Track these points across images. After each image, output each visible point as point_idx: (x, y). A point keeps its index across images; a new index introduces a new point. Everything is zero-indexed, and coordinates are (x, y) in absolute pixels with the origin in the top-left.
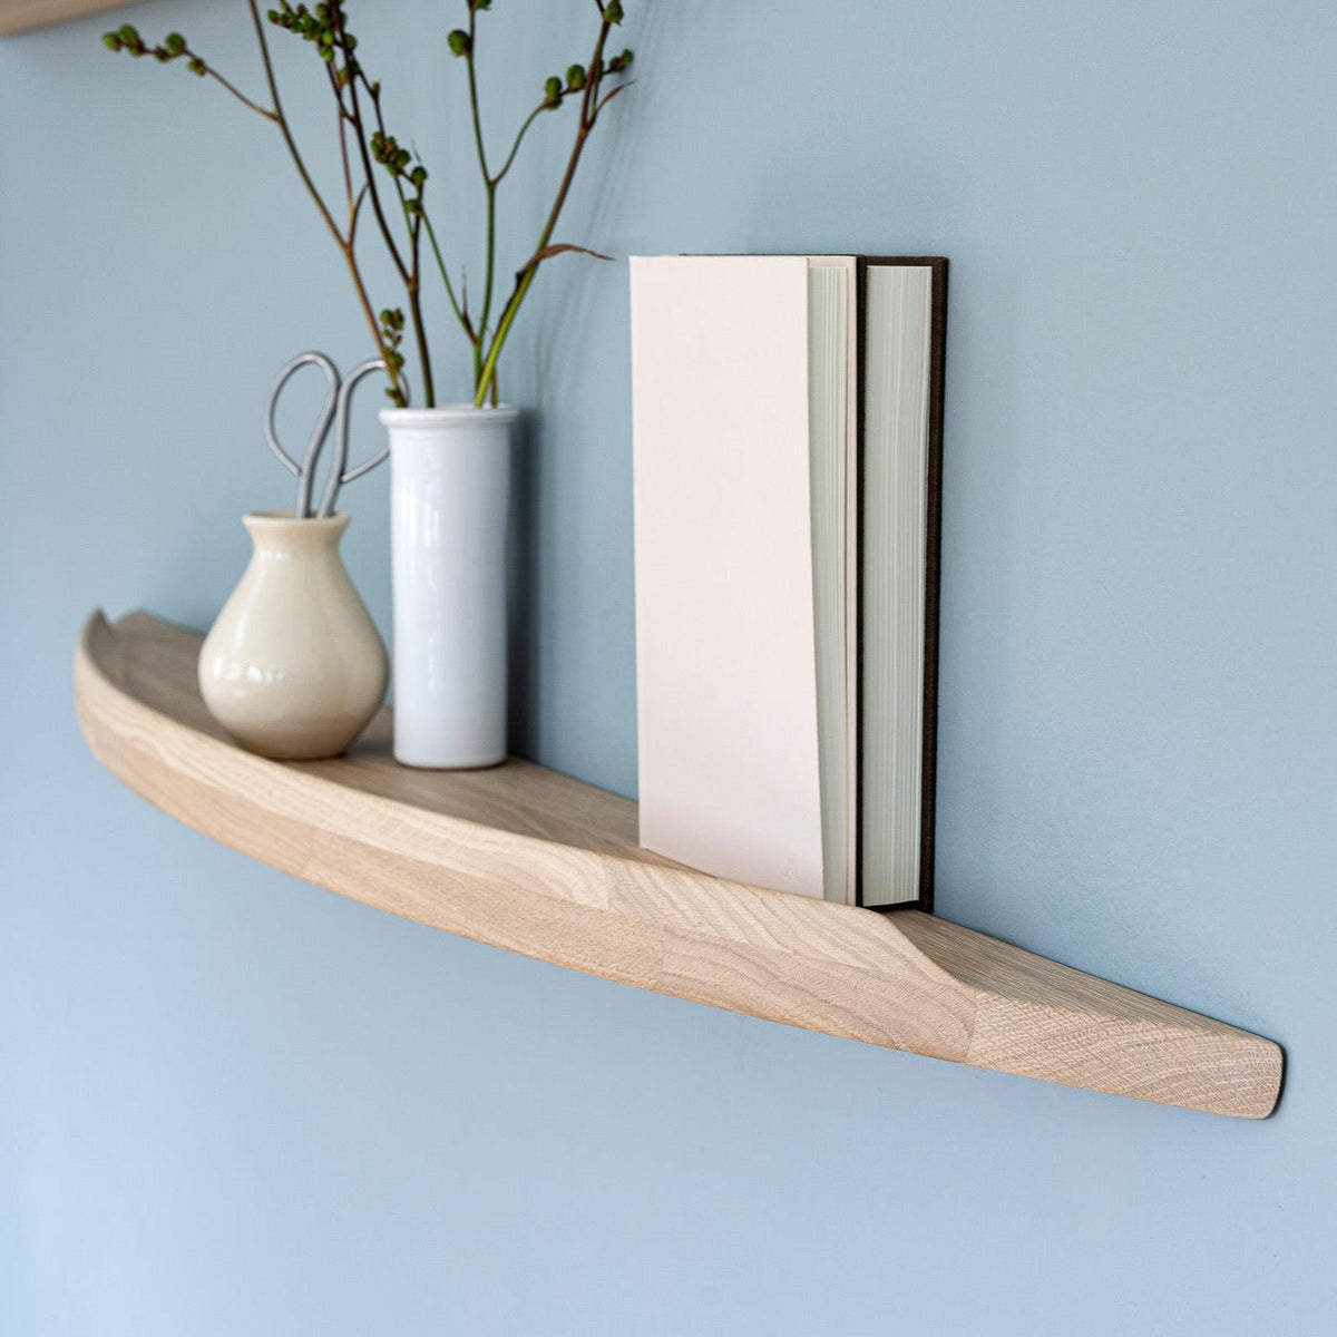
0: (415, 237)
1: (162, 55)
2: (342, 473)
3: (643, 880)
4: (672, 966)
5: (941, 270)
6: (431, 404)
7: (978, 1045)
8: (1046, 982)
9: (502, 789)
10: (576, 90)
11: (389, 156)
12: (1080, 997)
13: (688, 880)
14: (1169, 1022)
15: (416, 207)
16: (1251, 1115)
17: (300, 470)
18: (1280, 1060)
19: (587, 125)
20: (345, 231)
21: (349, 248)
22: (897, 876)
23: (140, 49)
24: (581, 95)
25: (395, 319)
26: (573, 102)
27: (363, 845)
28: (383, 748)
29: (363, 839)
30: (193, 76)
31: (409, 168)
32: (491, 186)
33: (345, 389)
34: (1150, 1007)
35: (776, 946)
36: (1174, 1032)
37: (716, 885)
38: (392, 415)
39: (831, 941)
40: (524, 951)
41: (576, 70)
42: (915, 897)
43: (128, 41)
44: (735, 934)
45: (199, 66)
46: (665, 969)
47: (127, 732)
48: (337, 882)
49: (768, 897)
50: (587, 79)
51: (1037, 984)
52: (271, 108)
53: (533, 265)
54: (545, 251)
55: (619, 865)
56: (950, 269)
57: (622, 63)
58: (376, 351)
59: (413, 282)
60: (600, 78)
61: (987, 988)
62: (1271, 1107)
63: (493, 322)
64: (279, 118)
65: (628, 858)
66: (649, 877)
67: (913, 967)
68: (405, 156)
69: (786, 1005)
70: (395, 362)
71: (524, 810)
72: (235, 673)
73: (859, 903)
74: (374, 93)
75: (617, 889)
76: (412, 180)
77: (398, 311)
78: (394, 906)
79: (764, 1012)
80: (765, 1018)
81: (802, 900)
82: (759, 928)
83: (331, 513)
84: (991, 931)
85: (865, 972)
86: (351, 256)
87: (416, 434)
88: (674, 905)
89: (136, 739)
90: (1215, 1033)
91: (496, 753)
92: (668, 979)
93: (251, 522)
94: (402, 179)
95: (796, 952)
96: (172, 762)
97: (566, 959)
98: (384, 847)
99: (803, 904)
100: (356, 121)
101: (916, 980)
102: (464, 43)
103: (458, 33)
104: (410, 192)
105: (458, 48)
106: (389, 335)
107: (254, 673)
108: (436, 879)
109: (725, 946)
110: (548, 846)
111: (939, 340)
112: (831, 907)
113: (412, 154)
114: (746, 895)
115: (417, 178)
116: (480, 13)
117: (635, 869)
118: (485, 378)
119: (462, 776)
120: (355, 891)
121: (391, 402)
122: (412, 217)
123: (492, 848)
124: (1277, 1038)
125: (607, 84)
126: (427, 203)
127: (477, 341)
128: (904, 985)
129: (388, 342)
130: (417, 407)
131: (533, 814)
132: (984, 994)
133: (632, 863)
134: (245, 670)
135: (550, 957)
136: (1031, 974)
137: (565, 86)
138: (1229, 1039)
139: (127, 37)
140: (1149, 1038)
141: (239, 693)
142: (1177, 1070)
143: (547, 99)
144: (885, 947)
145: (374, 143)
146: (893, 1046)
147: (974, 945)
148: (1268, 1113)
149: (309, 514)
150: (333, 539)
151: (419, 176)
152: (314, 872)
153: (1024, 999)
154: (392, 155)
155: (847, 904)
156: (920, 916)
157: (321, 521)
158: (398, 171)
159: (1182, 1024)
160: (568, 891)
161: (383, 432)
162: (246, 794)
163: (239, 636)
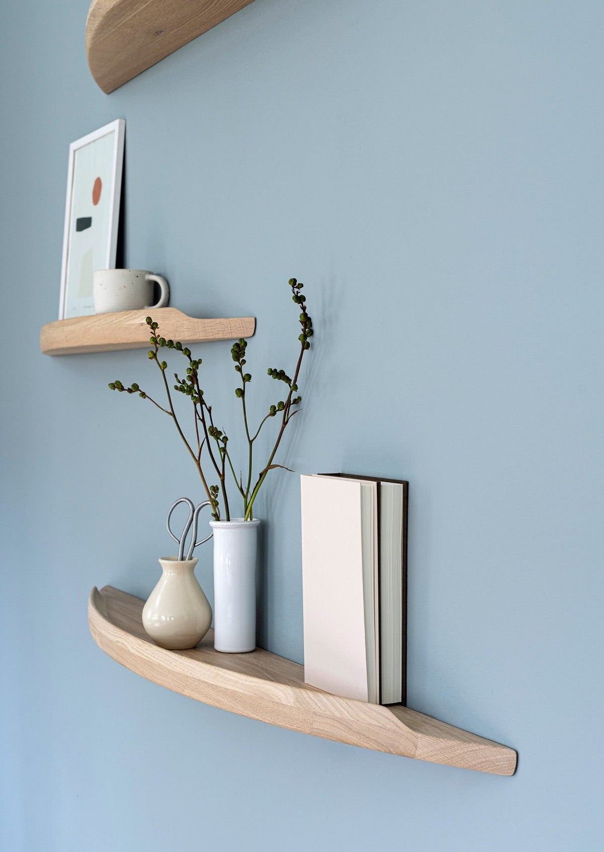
0: (223, 461)
1: (130, 391)
2: (195, 543)
3: (305, 695)
4: (316, 725)
5: (406, 485)
6: (228, 520)
7: (419, 752)
8: (442, 730)
9: (254, 661)
10: (281, 410)
11: (214, 434)
12: (453, 735)
13: (321, 696)
14: (480, 744)
15: (224, 450)
16: (508, 775)
17: (179, 542)
18: (516, 756)
19: (285, 423)
20: (197, 456)
21: (198, 462)
22: (393, 693)
23: (122, 389)
24: (283, 411)
25: (215, 489)
26: (280, 414)
27: (206, 682)
28: (210, 645)
29: (206, 680)
30: (141, 398)
31: (221, 437)
32: (251, 442)
33: (196, 512)
34: (475, 738)
35: (351, 719)
36: (482, 747)
37: (331, 698)
38: (214, 524)
39: (370, 717)
40: (264, 721)
41: (281, 403)
42: (400, 701)
43: (117, 386)
44: (337, 714)
45: (143, 395)
46: (314, 727)
47: (115, 639)
48: (196, 696)
49: (348, 702)
50: (285, 406)
51: (438, 731)
52: (170, 411)
53: (266, 471)
54: (270, 466)
55: (297, 690)
56: (409, 485)
57: (297, 401)
58: (208, 499)
59: (222, 476)
60: (290, 406)
61: (421, 732)
62: (513, 772)
63: (251, 490)
64: (173, 414)
65: (301, 688)
66: (308, 694)
67: (397, 725)
68: (220, 433)
69: (354, 739)
70: (215, 504)
71: (263, 668)
72: (156, 618)
73: (380, 704)
74: (209, 410)
75: (296, 699)
76: (222, 441)
77: (217, 486)
78: (217, 705)
79: (348, 742)
80: (349, 744)
81: (360, 702)
82: (345, 712)
83: (191, 558)
84: (425, 713)
85: (381, 727)
86: (199, 465)
87: (223, 530)
88: (316, 704)
89: (117, 642)
90: (495, 747)
91: (252, 647)
92: (314, 730)
93: (161, 561)
94: (219, 440)
95: (358, 720)
96: (133, 651)
97: (279, 723)
98: (214, 683)
99: (360, 704)
100: (203, 420)
101: (398, 730)
102: (241, 393)
103: (239, 389)
104: (222, 445)
105: (239, 395)
106: (214, 495)
107: (163, 618)
108: (232, 695)
109: (334, 718)
110: (272, 683)
111: (406, 508)
112: (369, 705)
113: (223, 432)
114: (341, 701)
115: (224, 440)
116: (247, 383)
117: (303, 691)
118: (248, 511)
119: (240, 655)
120: (203, 699)
121: (214, 518)
122: (222, 453)
123: (253, 684)
124: (514, 748)
125: (292, 408)
126: (227, 449)
127: (245, 497)
128: (394, 732)
129: (213, 497)
130: (223, 520)
131: (266, 670)
132: (420, 735)
133: (302, 689)
134: (160, 617)
135: (274, 722)
136: (437, 727)
137: (277, 409)
138: (499, 749)
139: (118, 385)
140: (474, 749)
141: (157, 625)
142: (483, 760)
143: (270, 413)
144: (387, 718)
145: (209, 429)
146: (390, 752)
147: (420, 717)
148: (512, 774)
149: (183, 559)
150: (192, 568)
151: (225, 439)
152: (187, 692)
153: (433, 736)
154: (216, 433)
155: (376, 704)
156: (402, 707)
157: (187, 561)
158: (217, 438)
159: (485, 744)
160: (279, 699)
161: (211, 529)
162: (162, 663)
163: (157, 602)
